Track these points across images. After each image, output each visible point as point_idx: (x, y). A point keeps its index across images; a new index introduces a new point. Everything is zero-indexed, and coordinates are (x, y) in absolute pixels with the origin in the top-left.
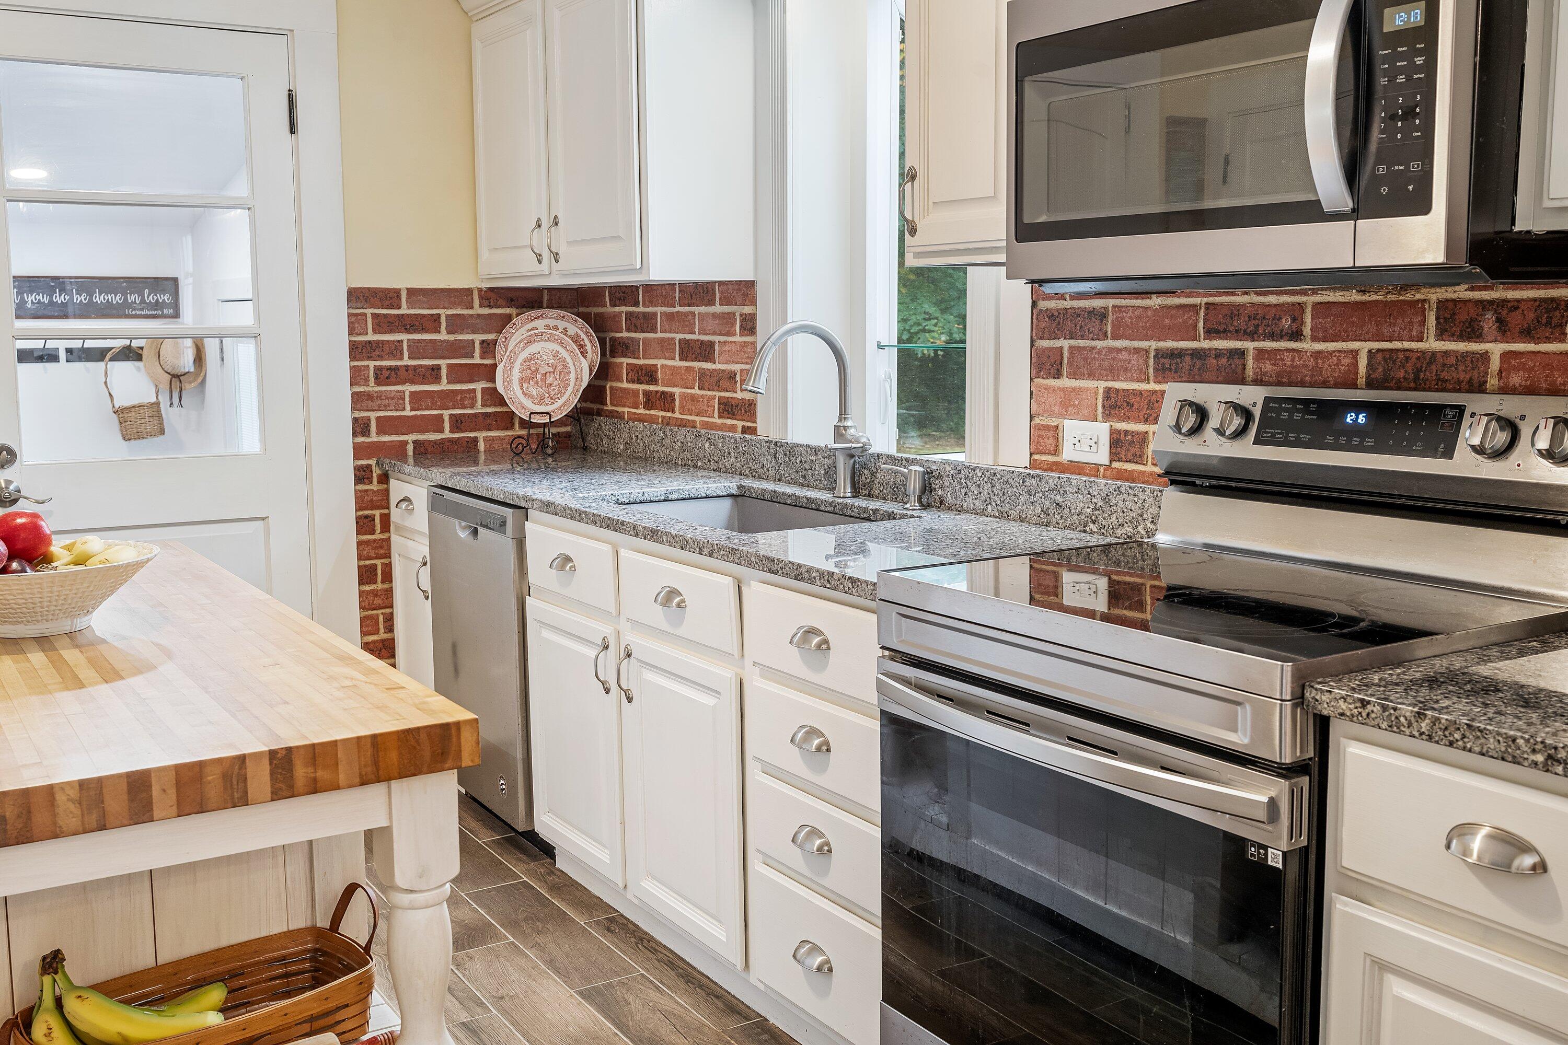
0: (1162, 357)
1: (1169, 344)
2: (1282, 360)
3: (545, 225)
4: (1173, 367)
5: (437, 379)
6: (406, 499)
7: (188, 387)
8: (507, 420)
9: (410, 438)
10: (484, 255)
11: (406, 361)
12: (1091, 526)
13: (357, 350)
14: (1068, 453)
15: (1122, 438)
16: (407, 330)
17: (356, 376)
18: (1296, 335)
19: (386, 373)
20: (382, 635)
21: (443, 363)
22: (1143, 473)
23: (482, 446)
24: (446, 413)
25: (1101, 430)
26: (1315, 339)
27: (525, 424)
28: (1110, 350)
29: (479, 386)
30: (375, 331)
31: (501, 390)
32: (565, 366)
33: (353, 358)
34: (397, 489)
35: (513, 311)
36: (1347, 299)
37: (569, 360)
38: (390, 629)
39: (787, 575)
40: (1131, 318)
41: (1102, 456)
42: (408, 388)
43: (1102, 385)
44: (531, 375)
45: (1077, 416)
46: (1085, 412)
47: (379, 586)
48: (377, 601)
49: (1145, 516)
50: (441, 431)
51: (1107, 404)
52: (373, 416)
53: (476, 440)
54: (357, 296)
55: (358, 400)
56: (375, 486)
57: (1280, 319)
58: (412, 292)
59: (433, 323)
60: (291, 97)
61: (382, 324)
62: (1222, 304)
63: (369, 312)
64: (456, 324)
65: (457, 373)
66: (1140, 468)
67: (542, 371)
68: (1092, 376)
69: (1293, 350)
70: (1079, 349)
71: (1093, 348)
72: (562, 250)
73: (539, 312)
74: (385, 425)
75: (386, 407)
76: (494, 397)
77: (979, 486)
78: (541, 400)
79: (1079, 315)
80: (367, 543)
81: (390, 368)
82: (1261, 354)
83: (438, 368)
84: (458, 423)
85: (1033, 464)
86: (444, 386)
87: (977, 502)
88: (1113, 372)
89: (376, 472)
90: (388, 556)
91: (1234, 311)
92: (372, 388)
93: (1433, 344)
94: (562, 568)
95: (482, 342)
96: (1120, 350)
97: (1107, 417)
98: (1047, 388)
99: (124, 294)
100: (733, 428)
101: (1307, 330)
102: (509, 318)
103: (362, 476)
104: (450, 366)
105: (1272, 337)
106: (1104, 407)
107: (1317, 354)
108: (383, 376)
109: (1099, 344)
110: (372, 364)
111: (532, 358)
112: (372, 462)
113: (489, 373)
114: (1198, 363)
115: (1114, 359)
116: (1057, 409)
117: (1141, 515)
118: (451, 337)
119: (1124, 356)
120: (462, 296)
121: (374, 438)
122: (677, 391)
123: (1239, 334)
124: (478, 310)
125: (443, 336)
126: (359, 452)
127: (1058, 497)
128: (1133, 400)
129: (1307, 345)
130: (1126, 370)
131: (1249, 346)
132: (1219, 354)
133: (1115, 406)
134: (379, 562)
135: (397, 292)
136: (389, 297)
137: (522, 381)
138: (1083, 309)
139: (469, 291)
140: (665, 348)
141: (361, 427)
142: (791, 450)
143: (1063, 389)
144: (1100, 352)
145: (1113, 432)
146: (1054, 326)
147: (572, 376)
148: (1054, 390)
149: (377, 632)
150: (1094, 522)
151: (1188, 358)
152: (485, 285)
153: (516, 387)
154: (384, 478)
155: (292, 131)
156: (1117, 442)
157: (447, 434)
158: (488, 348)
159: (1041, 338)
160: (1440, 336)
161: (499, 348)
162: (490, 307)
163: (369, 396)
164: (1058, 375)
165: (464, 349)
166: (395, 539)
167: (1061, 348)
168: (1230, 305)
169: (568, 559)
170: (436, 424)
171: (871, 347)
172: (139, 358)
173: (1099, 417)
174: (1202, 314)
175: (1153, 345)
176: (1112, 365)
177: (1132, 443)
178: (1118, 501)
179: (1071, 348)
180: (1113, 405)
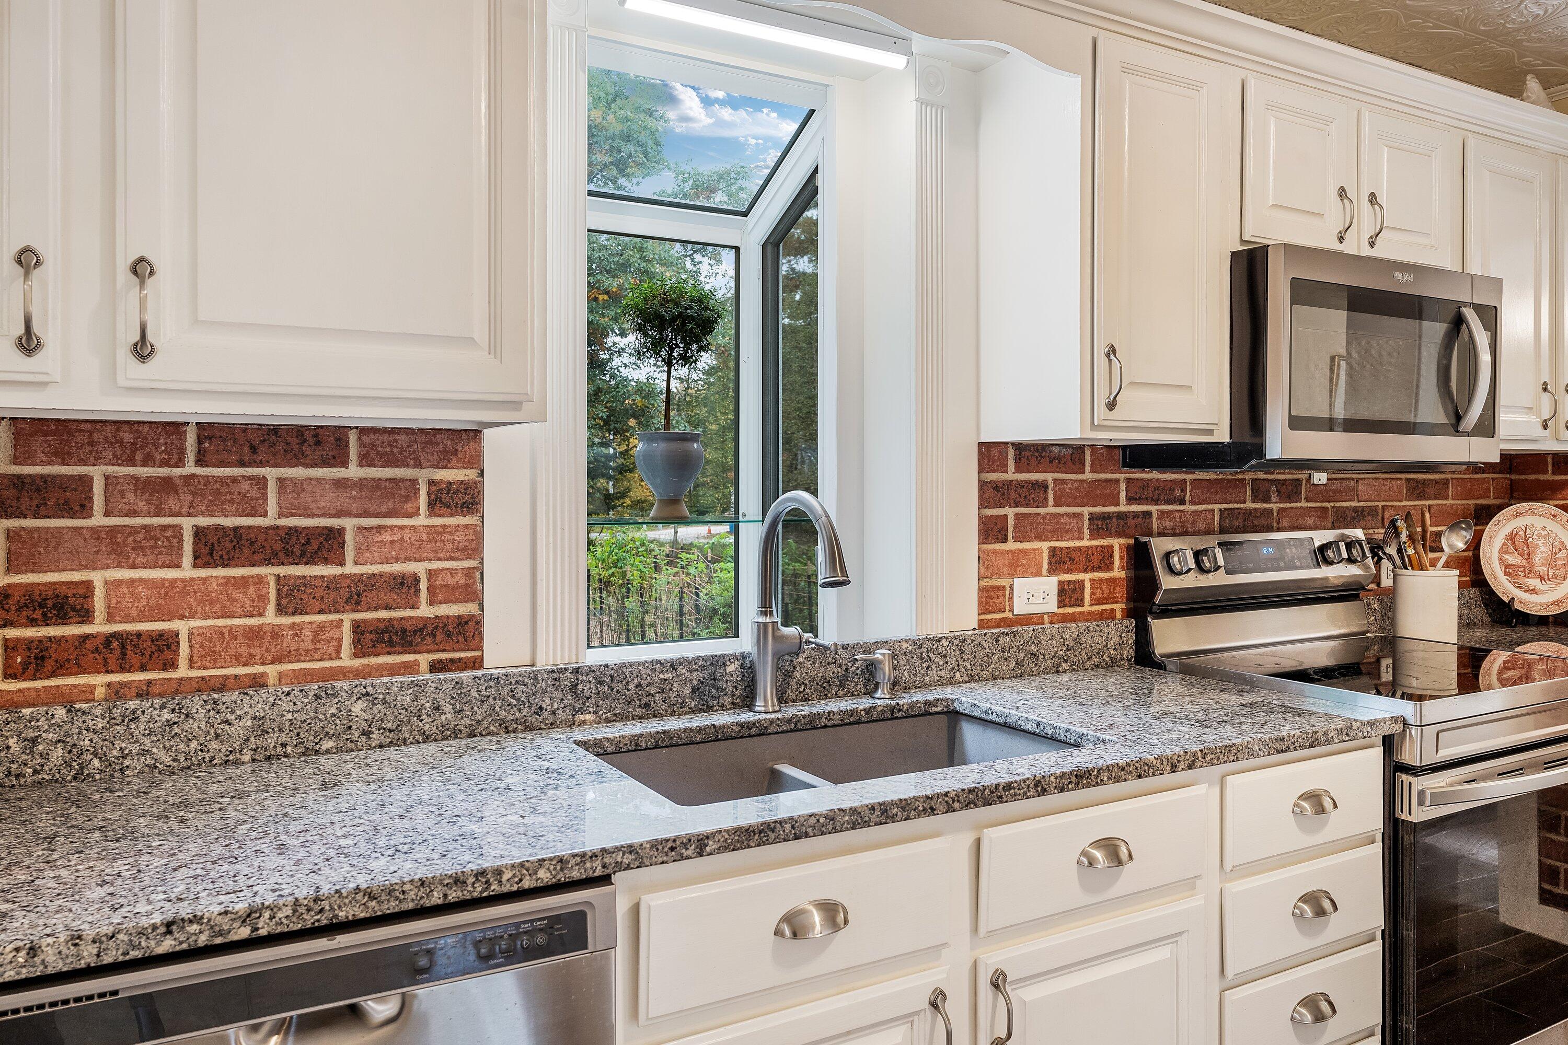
0: (1097, 519)
1: (1100, 509)
2: (1175, 517)
4: (1104, 526)
12: (1064, 665)
14: (1021, 607)
15: (1066, 587)
18: (1182, 502)
22: (1082, 613)
25: (1051, 584)
26: (1193, 503)
28: (1054, 515)
36: (1207, 477)
40: (1070, 489)
41: (1052, 606)
43: (1045, 546)
45: (1026, 574)
46: (1033, 569)
49: (1109, 646)
51: (1053, 561)
57: (1174, 490)
62: (1137, 479)
66: (1079, 609)
68: (1039, 538)
69: (1180, 511)
70: (1027, 515)
71: (1039, 514)
77: (945, 656)
79: (1022, 487)
82: (1162, 514)
85: (982, 625)
87: (942, 673)
88: (1058, 534)
91: (1145, 484)
93: (1250, 505)
96: (1062, 515)
97: (1052, 571)
98: (995, 552)
100: (403, 669)
101: (1188, 497)
105: (1169, 502)
106: (1050, 563)
107: (1192, 513)
109: (1041, 511)
114: (1122, 523)
115: (1057, 523)
116: (1005, 570)
117: (1106, 646)
119: (1065, 520)
122: (185, 626)
123: (1148, 501)
127: (1033, 648)
128: (1075, 555)
129: (1188, 507)
130: (1068, 531)
131: (1153, 508)
132: (1136, 515)
133: (1060, 562)
138: (1026, 482)
143: (1012, 552)
144: (1044, 517)
145: (1061, 583)
146: (999, 496)
148: (1002, 553)
150: (1066, 661)
151: (1114, 519)
156: (1063, 592)
159: (986, 507)
160: (1253, 501)
164: (1005, 540)
167: (1006, 516)
168: (1142, 480)
173: (1045, 572)
174: (1123, 486)
175: (1086, 511)
176: (1055, 527)
177: (1074, 590)
178: (1086, 639)
179: (1017, 516)
180: (1059, 562)
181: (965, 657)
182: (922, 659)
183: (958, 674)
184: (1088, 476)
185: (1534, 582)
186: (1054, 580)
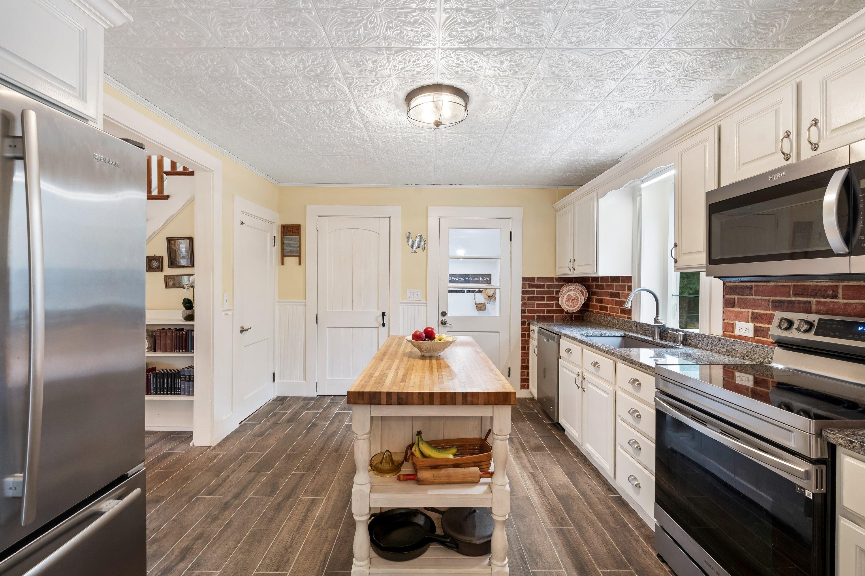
0: (775, 302)
1: (778, 298)
2: (829, 305)
3: (572, 261)
4: (779, 306)
5: (544, 300)
6: (533, 330)
7: (492, 299)
8: (562, 311)
9: (536, 315)
10: (557, 269)
11: (536, 295)
12: (746, 357)
13: (523, 292)
14: (737, 332)
15: (759, 329)
16: (537, 288)
17: (523, 299)
18: (836, 297)
19: (530, 298)
20: (526, 364)
21: (545, 296)
22: (768, 341)
23: (555, 318)
24: (546, 309)
25: (751, 326)
26: (844, 298)
27: (567, 313)
28: (754, 299)
29: (555, 302)
30: (528, 288)
31: (560, 303)
32: (578, 298)
33: (522, 294)
34: (532, 327)
35: (565, 283)
36: (859, 284)
37: (579, 296)
38: (528, 363)
39: (629, 362)
40: (762, 289)
41: (751, 334)
42: (536, 302)
43: (751, 311)
44: (569, 299)
45: (741, 320)
46: (744, 319)
47: (526, 351)
48: (525, 355)
49: (768, 356)
50: (544, 313)
51: (753, 317)
52: (527, 309)
53: (553, 316)
54: (524, 279)
55: (523, 305)
56: (526, 326)
57: (827, 291)
58: (538, 278)
59: (543, 286)
60: (511, 233)
61: (530, 286)
62: (800, 285)
63: (527, 283)
64: (549, 286)
65: (549, 299)
66: (766, 339)
67: (571, 299)
68: (746, 307)
69: (834, 302)
70: (741, 299)
71: (747, 299)
72: (576, 267)
73: (571, 283)
74: (530, 311)
75: (530, 307)
76: (558, 305)
77: (703, 340)
78: (571, 307)
79: (741, 288)
80: (524, 340)
81: (531, 297)
82: (818, 303)
83: (544, 297)
84: (548, 312)
85: (724, 335)
86: (545, 302)
87: (703, 346)
88: (755, 307)
89: (527, 323)
90: (529, 344)
91: (806, 288)
92: (527, 302)
94: (568, 352)
95: (556, 291)
96: (758, 300)
97: (753, 321)
98: (729, 311)
99: (480, 278)
100: (624, 317)
101: (840, 295)
102: (563, 285)
103: (523, 323)
104: (547, 297)
105: (824, 297)
106: (751, 318)
107: (845, 304)
108: (530, 299)
109: (749, 297)
110: (527, 296)
111: (569, 295)
112: (526, 320)
113: (557, 299)
114: (791, 305)
115: (755, 302)
116: (733, 318)
117: (766, 356)
118: (548, 290)
119: (760, 301)
120: (551, 279)
121: (527, 314)
122: (609, 306)
123: (808, 296)
124: (555, 283)
125: (546, 289)
126: (523, 317)
127: (733, 347)
128: (763, 316)
129: (840, 301)
130: (760, 306)
131: (814, 300)
132: (799, 302)
134: (526, 345)
135: (534, 278)
136: (532, 279)
137: (566, 301)
138: (743, 286)
139: (553, 278)
140: (606, 294)
141: (523, 311)
142: (641, 325)
143: (735, 312)
144: (750, 300)
145: (755, 327)
146: (732, 291)
147: (580, 301)
148: (732, 311)
149: (525, 363)
150: (747, 356)
151: (786, 303)
152: (557, 277)
153: (564, 303)
154: (529, 324)
155: (511, 240)
156: (757, 330)
157: (545, 314)
158: (558, 293)
159: (727, 295)
161: (560, 293)
162: (559, 282)
163: (526, 304)
164: (733, 307)
165: (551, 293)
166: (530, 340)
167: (734, 298)
168: (804, 286)
169: (570, 350)
170: (543, 312)
171: (669, 296)
172: (482, 292)
173: (750, 321)
174: (792, 288)
175: (772, 298)
176: (755, 305)
177: (763, 331)
178: (757, 350)
179: (739, 299)
180: (755, 318)
184: (772, 284)
186: (753, 324)
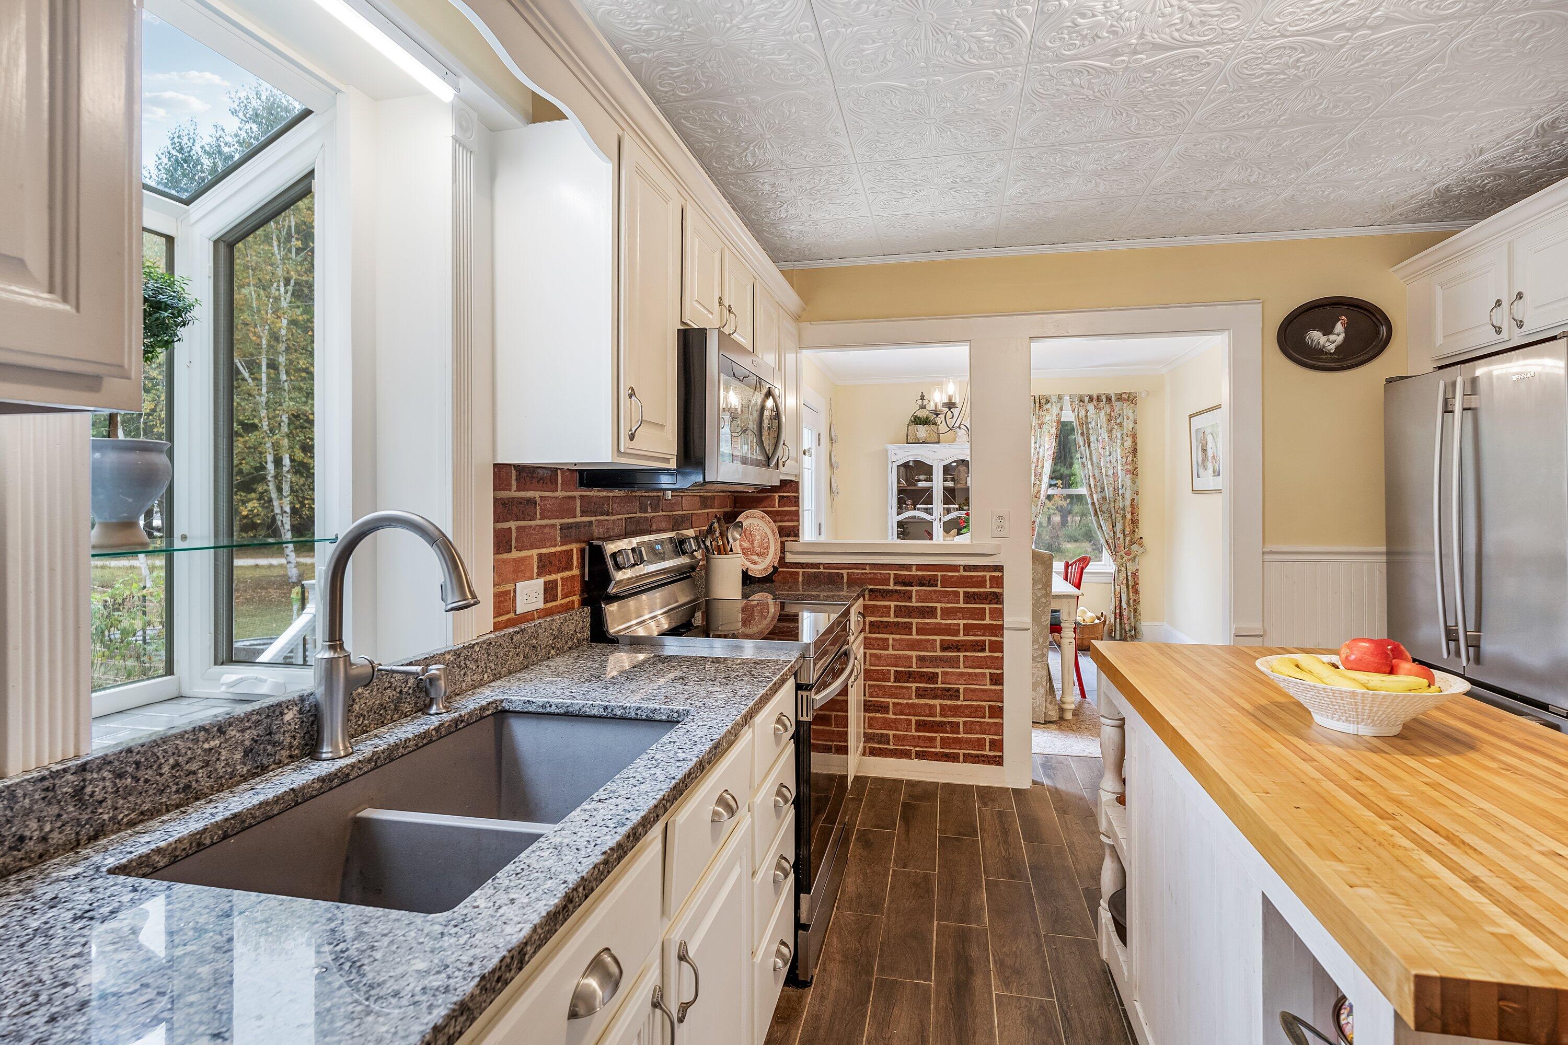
0: (564, 529)
1: (566, 521)
2: (605, 525)
4: (568, 534)
12: (553, 651)
15: (548, 586)
18: (608, 513)
22: (558, 606)
25: (540, 585)
28: (541, 526)
40: (549, 504)
41: (540, 604)
43: (535, 552)
45: (525, 578)
46: (528, 574)
51: (540, 565)
57: (604, 504)
62: (586, 496)
66: (554, 604)
68: (531, 547)
69: (607, 520)
70: (524, 527)
71: (531, 526)
79: (521, 503)
82: (599, 523)
85: (497, 627)
88: (542, 542)
91: (590, 500)
96: (545, 526)
97: (540, 574)
98: (504, 561)
106: (538, 567)
107: (613, 522)
109: (533, 523)
114: (578, 531)
115: (542, 533)
116: (511, 576)
119: (547, 530)
123: (591, 513)
128: (552, 559)
129: (611, 517)
130: (548, 540)
131: (594, 519)
132: (586, 524)
133: (544, 566)
138: (523, 498)
143: (515, 560)
144: (535, 529)
145: (545, 583)
146: (507, 511)
148: (509, 561)
151: (574, 528)
156: (547, 590)
159: (498, 522)
164: (510, 550)
167: (510, 529)
168: (588, 497)
173: (535, 576)
174: (578, 502)
175: (558, 522)
176: (541, 537)
177: (552, 588)
179: (518, 528)
181: (491, 658)
182: (460, 667)
183: (486, 676)
184: (559, 494)
185: (755, 558)
186: (541, 581)
